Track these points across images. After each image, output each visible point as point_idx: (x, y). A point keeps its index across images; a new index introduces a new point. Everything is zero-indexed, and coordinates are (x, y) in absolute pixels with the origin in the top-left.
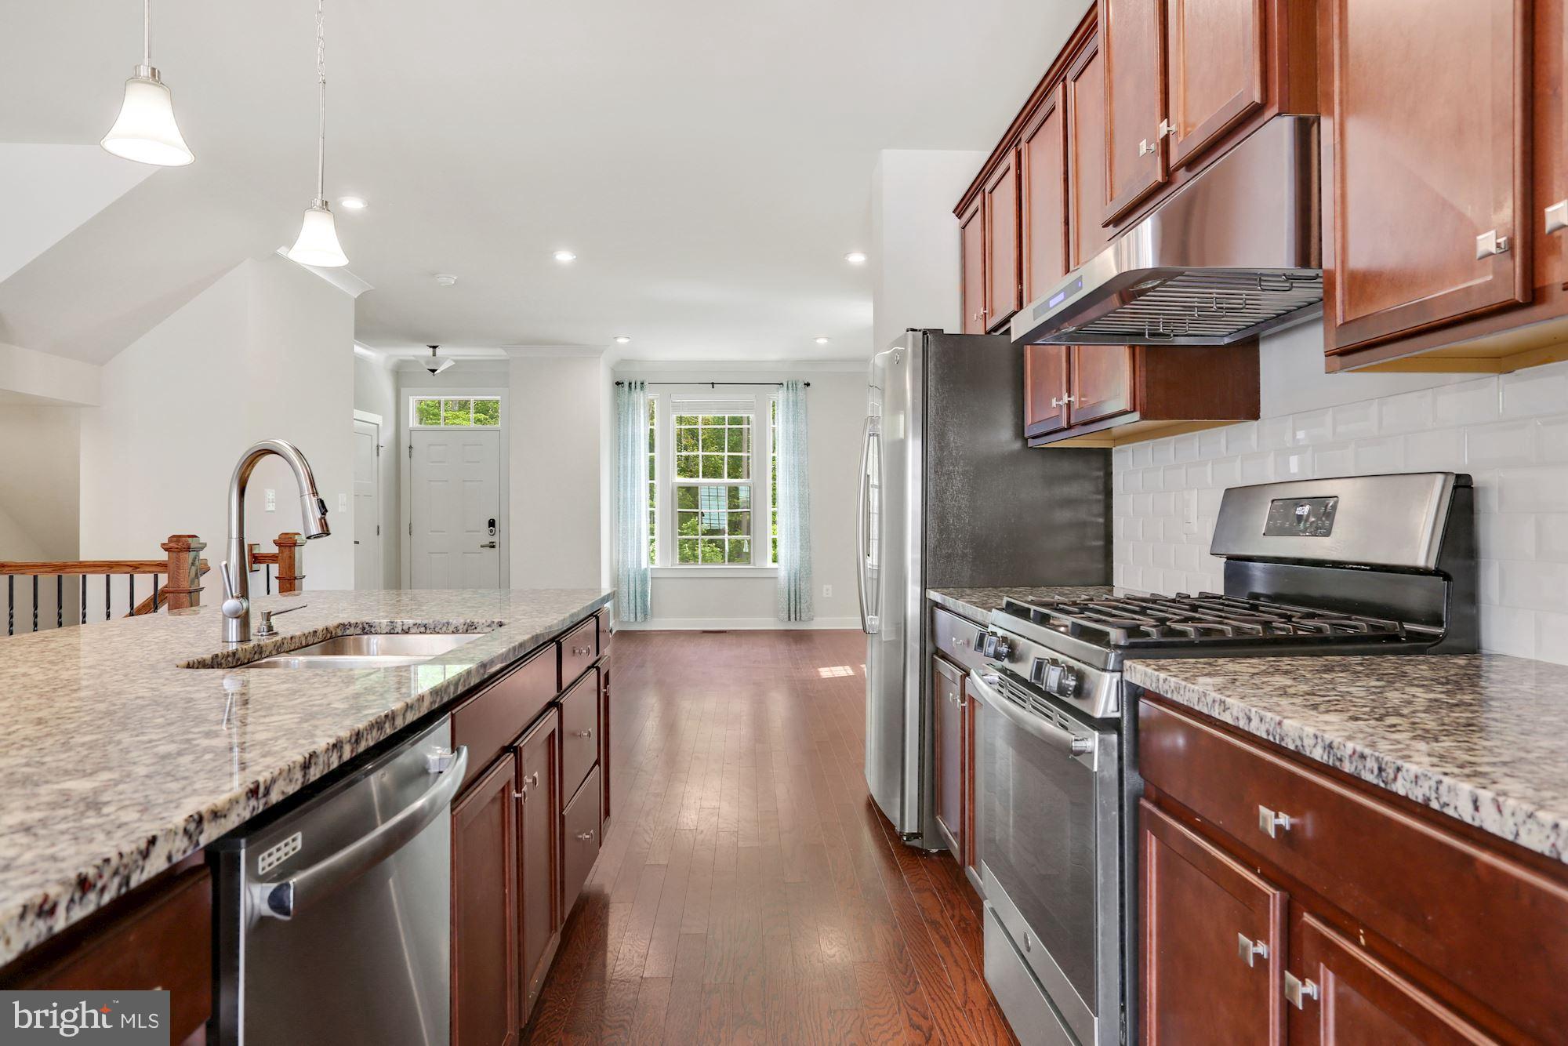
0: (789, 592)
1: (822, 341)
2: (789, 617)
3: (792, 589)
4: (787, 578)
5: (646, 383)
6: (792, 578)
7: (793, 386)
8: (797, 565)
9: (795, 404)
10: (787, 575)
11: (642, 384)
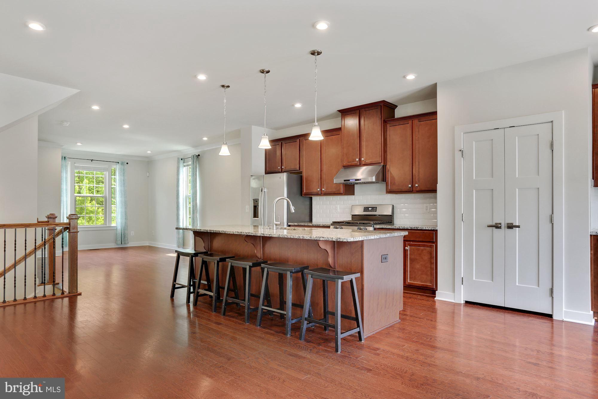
0: (121, 234)
1: (149, 152)
2: (122, 242)
3: (123, 233)
4: (121, 230)
5: (66, 158)
6: (123, 229)
7: (123, 164)
8: (124, 225)
9: (124, 170)
10: (121, 228)
11: (65, 157)
